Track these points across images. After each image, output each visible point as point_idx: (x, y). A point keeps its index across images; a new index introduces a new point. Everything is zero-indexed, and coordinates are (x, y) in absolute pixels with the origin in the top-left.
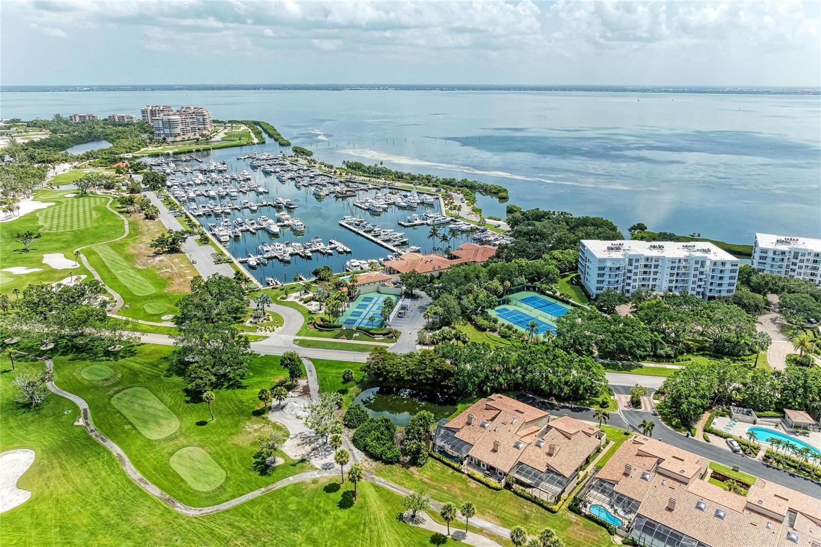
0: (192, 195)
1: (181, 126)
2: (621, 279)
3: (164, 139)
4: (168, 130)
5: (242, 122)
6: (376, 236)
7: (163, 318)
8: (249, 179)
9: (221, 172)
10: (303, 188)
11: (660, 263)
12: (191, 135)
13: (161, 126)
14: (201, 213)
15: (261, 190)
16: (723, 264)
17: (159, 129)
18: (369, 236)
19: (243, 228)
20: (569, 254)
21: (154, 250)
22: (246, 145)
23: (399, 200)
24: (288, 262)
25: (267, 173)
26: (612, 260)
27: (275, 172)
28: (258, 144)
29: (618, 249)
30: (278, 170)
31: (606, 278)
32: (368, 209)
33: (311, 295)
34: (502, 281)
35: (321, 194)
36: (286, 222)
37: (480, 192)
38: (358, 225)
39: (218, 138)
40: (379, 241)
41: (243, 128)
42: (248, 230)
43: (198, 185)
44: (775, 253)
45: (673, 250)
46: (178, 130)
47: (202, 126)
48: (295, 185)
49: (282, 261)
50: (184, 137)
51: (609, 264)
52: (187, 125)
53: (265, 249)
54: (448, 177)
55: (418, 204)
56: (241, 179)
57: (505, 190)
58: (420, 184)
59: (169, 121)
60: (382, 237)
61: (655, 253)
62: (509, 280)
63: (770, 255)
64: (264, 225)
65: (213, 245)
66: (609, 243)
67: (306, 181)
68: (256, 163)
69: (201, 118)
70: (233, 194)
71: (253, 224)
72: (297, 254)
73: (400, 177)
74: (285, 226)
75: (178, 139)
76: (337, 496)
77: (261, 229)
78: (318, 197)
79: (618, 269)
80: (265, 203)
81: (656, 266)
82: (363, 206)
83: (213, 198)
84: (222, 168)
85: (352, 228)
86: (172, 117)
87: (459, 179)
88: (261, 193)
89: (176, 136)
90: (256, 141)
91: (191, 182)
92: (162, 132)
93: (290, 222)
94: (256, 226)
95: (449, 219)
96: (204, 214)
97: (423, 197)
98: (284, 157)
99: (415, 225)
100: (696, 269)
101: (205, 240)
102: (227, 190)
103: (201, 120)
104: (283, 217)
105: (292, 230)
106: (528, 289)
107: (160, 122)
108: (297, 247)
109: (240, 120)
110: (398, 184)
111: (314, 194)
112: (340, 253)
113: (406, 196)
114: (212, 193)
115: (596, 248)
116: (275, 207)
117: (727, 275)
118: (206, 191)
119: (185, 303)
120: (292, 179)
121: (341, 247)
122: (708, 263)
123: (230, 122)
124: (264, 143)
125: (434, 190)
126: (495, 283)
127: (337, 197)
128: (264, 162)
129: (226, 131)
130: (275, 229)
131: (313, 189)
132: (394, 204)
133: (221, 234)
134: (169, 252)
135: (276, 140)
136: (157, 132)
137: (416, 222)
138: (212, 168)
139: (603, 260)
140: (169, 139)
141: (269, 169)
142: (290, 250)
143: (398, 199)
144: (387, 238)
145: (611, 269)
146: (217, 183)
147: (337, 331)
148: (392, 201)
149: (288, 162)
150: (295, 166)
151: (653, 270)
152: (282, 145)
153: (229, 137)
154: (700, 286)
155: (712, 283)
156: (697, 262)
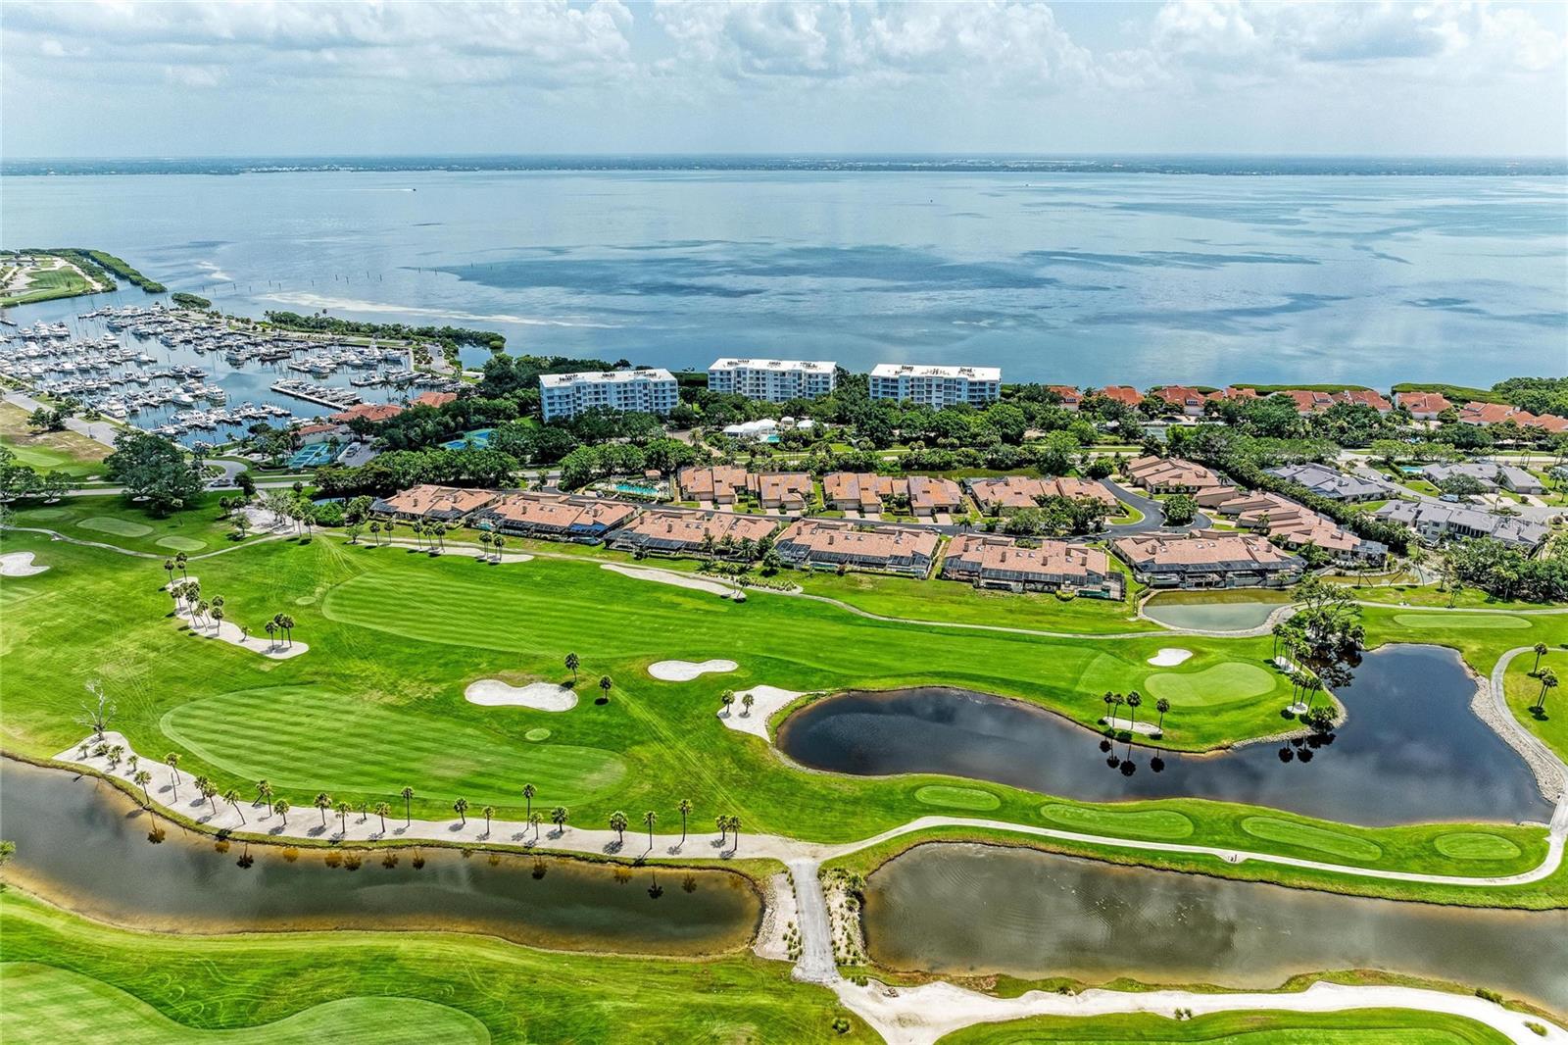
0: (37, 370)
2: (571, 406)
5: (53, 253)
6: (322, 398)
7: (89, 479)
8: (116, 346)
9: (61, 338)
10: (207, 353)
11: (607, 389)
14: (68, 391)
15: (144, 358)
16: (663, 384)
18: (313, 398)
19: (140, 401)
20: (531, 393)
21: (32, 428)
22: (80, 295)
23: (353, 357)
24: (214, 429)
25: (142, 337)
26: (559, 388)
27: (155, 334)
28: (103, 291)
29: (569, 379)
30: (160, 330)
31: (557, 406)
32: (309, 372)
33: (249, 448)
34: (454, 418)
35: (239, 357)
36: (197, 392)
37: (470, 344)
38: (297, 388)
39: (16, 285)
40: (325, 402)
41: (60, 264)
42: (147, 404)
43: (34, 357)
44: (721, 373)
45: (623, 376)
48: (196, 350)
49: (206, 428)
51: (557, 393)
53: (180, 418)
54: (425, 325)
55: (379, 361)
56: (104, 345)
57: (501, 339)
58: (384, 337)
60: (329, 397)
61: (606, 380)
62: (463, 417)
63: (718, 375)
64: (168, 396)
65: (106, 420)
66: (563, 376)
67: (211, 343)
68: (117, 322)
70: (101, 366)
71: (151, 396)
72: (224, 421)
73: (356, 329)
74: (197, 396)
76: (299, 541)
77: (165, 402)
78: (235, 363)
79: (568, 396)
80: (157, 374)
81: (604, 392)
82: (302, 368)
83: (72, 373)
84: (62, 332)
85: (289, 391)
87: (439, 327)
88: (146, 363)
90: (98, 287)
91: (21, 355)
93: (205, 391)
94: (156, 398)
95: (416, 374)
96: (72, 392)
97: (385, 352)
98: (163, 311)
99: (373, 384)
100: (640, 392)
101: (93, 416)
102: (91, 362)
104: (192, 386)
105: (208, 399)
106: (487, 426)
108: (220, 413)
109: (46, 248)
110: (353, 339)
111: (228, 359)
112: (277, 416)
113: (361, 353)
114: (68, 366)
115: (548, 381)
116: (174, 377)
117: (668, 394)
118: (57, 365)
119: (113, 460)
120: (188, 342)
121: (280, 411)
122: (652, 387)
123: (25, 252)
124: (114, 289)
125: (403, 343)
126: (447, 418)
127: (263, 361)
128: (129, 321)
129: (28, 269)
130: (186, 398)
131: (225, 352)
132: (345, 363)
133: (114, 407)
134: (50, 431)
135: (136, 283)
137: (373, 380)
138: (45, 332)
139: (550, 390)
141: (143, 329)
142: (213, 417)
143: (351, 356)
144: (335, 397)
145: (560, 397)
146: (65, 353)
147: (284, 470)
148: (343, 359)
149: (171, 319)
150: (186, 324)
151: (602, 396)
152: (152, 292)
153: (40, 280)
154: (646, 408)
155: (657, 404)
156: (639, 385)
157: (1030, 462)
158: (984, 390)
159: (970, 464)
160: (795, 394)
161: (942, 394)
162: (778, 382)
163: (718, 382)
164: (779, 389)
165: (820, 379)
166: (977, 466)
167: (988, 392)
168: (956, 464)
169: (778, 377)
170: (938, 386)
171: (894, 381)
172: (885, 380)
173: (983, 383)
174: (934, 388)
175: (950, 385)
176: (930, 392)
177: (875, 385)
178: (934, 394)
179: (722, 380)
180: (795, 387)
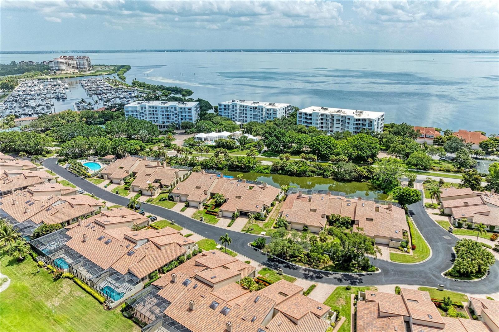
1: (65, 65)
2: (139, 117)
3: (55, 72)
4: (57, 67)
11: (157, 109)
12: (72, 71)
13: (54, 65)
17: (52, 67)
26: (132, 107)
44: (225, 106)
46: (63, 67)
47: (83, 66)
50: (67, 71)
52: (69, 65)
59: (58, 63)
61: (158, 105)
69: (82, 62)
75: (63, 72)
81: (156, 111)
86: (59, 60)
89: (62, 71)
92: (54, 68)
103: (82, 63)
107: (53, 63)
117: (187, 114)
122: (179, 110)
136: (51, 69)
140: (58, 72)
151: (155, 113)
154: (176, 121)
155: (182, 119)
156: (172, 108)
157: (367, 178)
158: (365, 125)
159: (320, 174)
160: (259, 119)
161: (339, 126)
162: (252, 113)
163: (223, 110)
164: (252, 116)
165: (272, 112)
166: (326, 177)
167: (367, 127)
168: (310, 173)
169: (252, 109)
170: (338, 120)
171: (310, 115)
172: (306, 114)
173: (364, 120)
174: (335, 122)
175: (344, 120)
176: (332, 124)
177: (300, 117)
178: (335, 125)
179: (225, 109)
180: (259, 116)
